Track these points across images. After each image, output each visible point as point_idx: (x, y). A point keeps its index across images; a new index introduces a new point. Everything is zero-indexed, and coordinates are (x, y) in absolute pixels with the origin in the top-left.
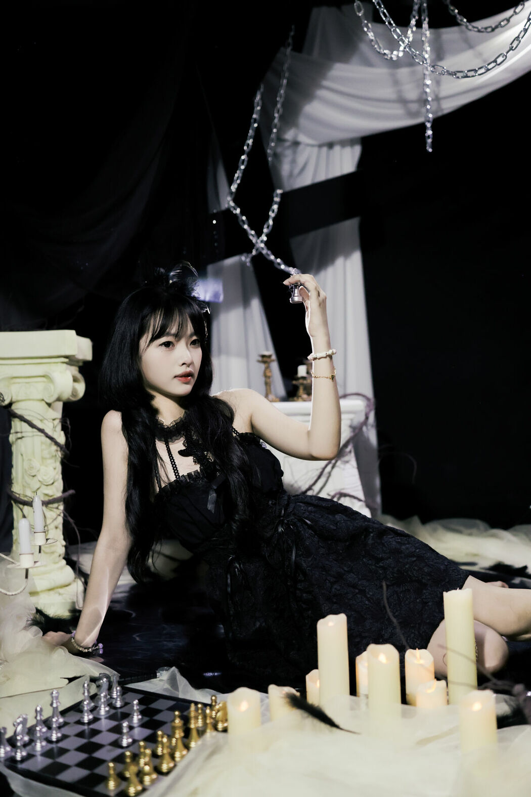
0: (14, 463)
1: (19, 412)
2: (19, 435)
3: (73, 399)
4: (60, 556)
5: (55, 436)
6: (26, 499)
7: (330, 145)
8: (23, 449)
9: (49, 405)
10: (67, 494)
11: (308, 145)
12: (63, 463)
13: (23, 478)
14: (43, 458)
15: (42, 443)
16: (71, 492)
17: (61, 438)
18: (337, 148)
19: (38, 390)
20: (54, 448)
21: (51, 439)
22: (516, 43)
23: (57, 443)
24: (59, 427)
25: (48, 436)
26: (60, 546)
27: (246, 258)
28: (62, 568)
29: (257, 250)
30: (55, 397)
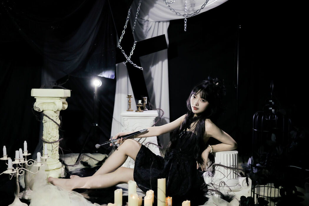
0: (44, 129)
1: (46, 114)
2: (45, 121)
3: (64, 109)
4: (57, 159)
5: (57, 122)
6: (47, 141)
7: (159, 22)
8: (46, 125)
9: (55, 112)
10: (60, 140)
11: (151, 21)
12: (59, 130)
13: (46, 134)
14: (53, 129)
15: (52, 124)
16: (62, 139)
17: (59, 122)
18: (161, 23)
19: (51, 107)
20: (56, 125)
21: (55, 122)
22: (203, 6)
23: (57, 124)
24: (59, 118)
25: (54, 122)
26: (57, 156)
27: (124, 63)
28: (58, 163)
29: (128, 61)
30: (57, 110)
